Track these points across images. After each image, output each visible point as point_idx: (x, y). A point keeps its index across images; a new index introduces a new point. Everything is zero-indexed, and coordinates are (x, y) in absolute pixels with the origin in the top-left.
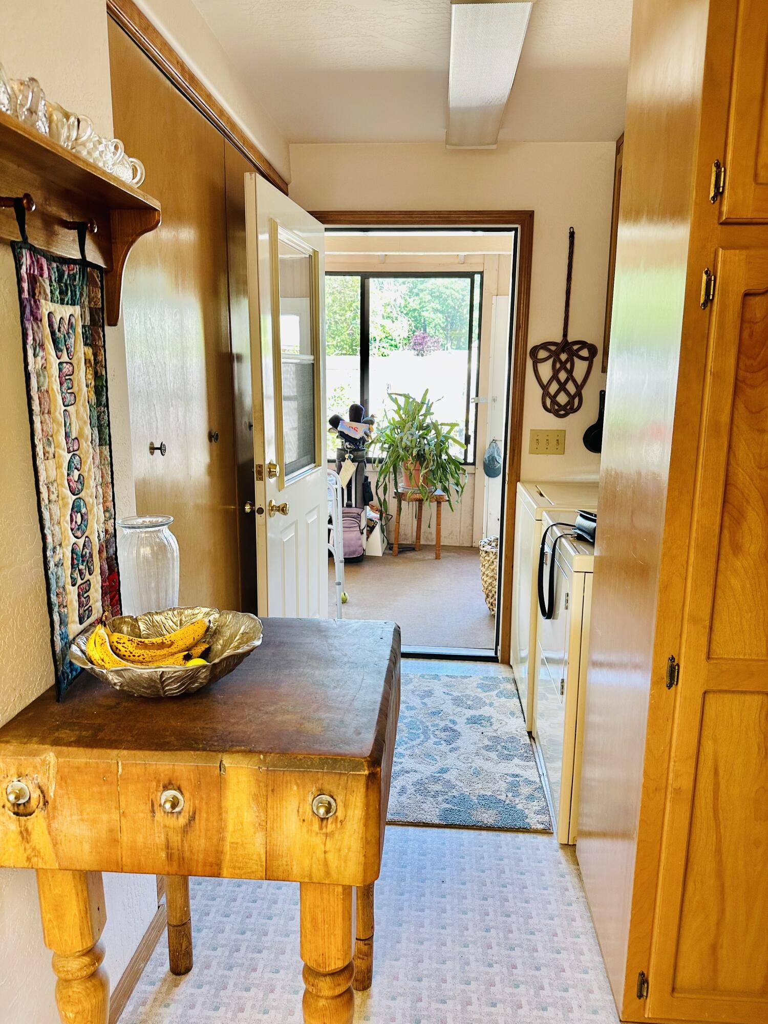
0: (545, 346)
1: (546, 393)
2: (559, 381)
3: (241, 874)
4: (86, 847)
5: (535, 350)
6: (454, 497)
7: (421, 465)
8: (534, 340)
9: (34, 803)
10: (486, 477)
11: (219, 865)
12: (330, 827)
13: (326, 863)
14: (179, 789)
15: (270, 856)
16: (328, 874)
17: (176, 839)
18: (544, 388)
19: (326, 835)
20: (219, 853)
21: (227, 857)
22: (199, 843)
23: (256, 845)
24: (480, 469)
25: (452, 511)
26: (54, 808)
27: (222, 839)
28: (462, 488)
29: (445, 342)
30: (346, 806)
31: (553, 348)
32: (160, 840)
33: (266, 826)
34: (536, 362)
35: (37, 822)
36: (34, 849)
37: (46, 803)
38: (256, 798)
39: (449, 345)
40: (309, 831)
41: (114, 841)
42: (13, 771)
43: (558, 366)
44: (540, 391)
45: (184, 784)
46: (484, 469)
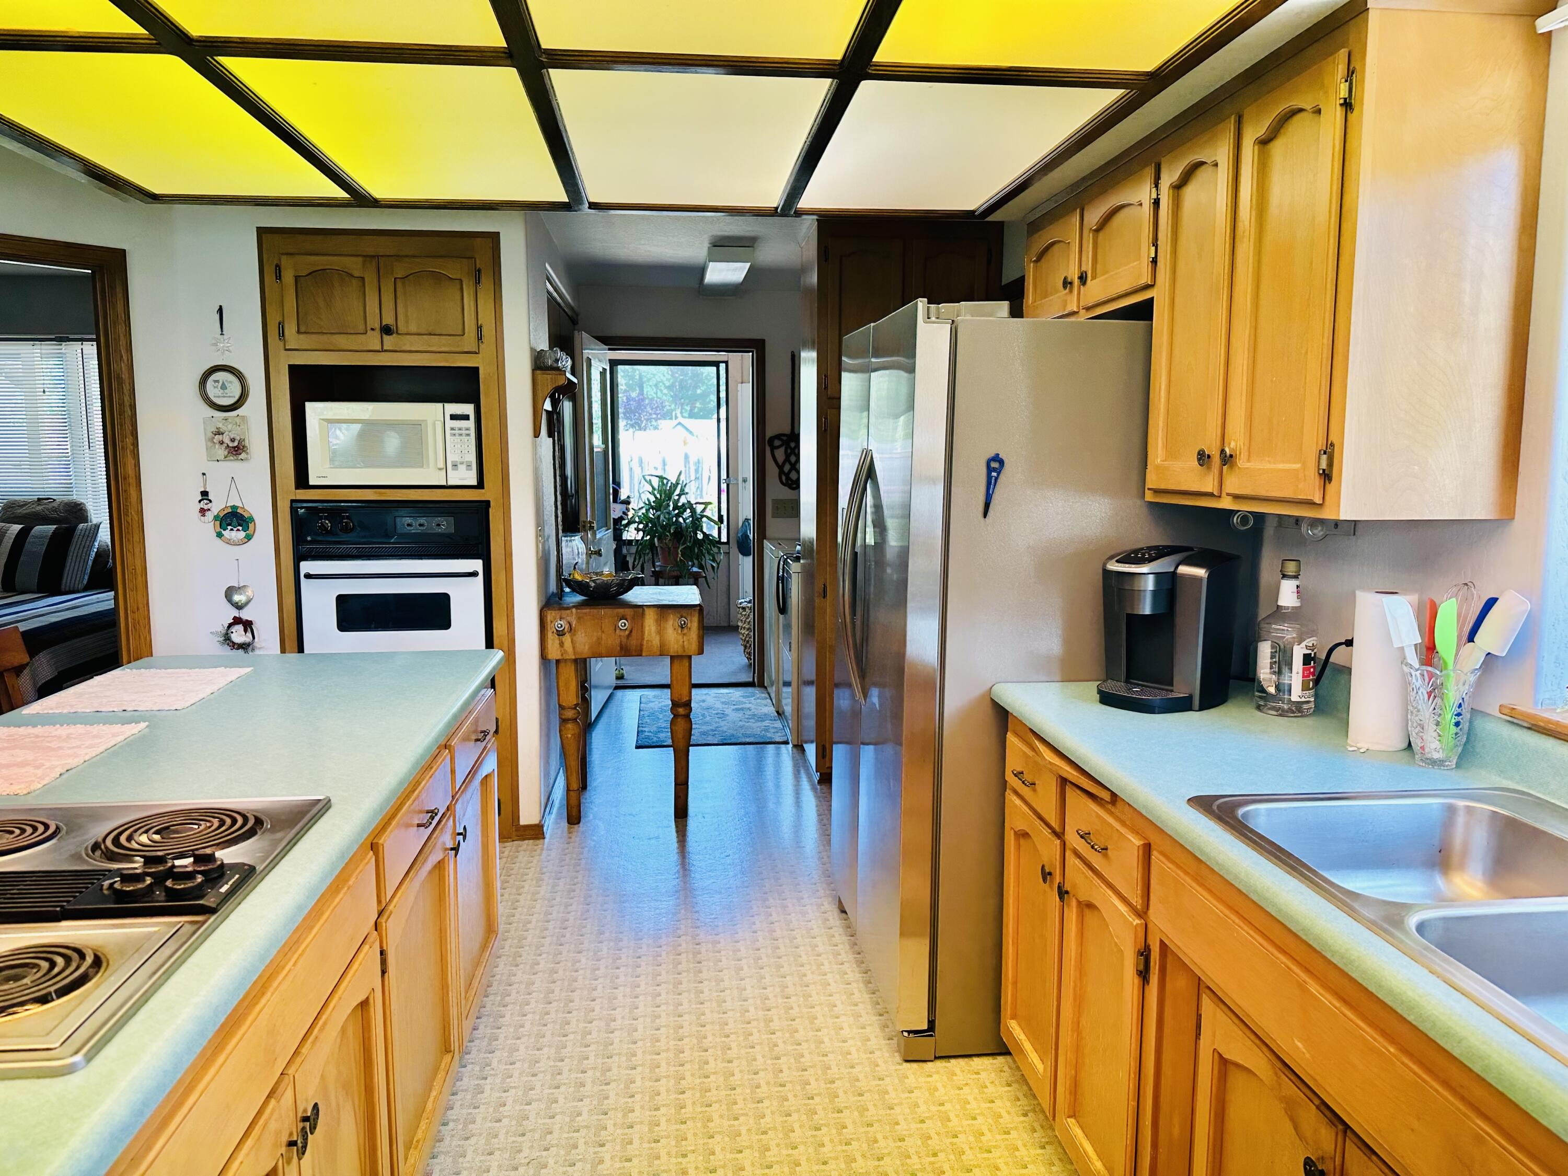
0: (778, 437)
1: (781, 472)
2: (790, 463)
3: (651, 655)
4: (587, 647)
5: (772, 440)
6: (710, 574)
7: (679, 542)
8: (769, 433)
9: (566, 630)
10: (740, 556)
11: (641, 650)
12: (685, 631)
13: (684, 647)
14: (626, 620)
15: (662, 645)
16: (684, 651)
17: (624, 640)
18: (781, 468)
19: (684, 634)
20: (642, 645)
21: (645, 647)
22: (633, 642)
23: (656, 641)
24: (734, 550)
25: (709, 587)
26: (575, 631)
27: (643, 639)
28: (718, 564)
29: (673, 406)
30: (691, 622)
31: (785, 438)
32: (618, 642)
33: (660, 632)
34: (773, 448)
35: (567, 639)
36: (564, 650)
37: (571, 629)
38: (657, 621)
39: (678, 411)
40: (677, 633)
41: (599, 643)
42: (558, 617)
43: (789, 451)
44: (776, 470)
45: (628, 617)
46: (738, 547)
